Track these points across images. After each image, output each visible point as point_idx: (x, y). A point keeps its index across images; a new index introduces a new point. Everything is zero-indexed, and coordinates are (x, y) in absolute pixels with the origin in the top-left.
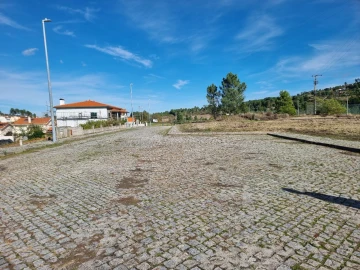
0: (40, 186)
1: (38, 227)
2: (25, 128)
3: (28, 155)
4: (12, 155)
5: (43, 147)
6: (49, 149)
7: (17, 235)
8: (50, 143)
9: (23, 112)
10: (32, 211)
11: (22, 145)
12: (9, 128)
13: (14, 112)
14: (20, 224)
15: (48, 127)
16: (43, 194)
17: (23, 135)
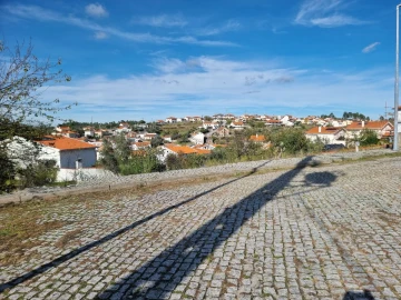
0: (387, 201)
1: (394, 249)
2: (358, 133)
3: (366, 163)
4: (349, 161)
5: (381, 156)
6: (388, 159)
7: (370, 247)
8: (389, 151)
9: (356, 115)
10: (383, 227)
11: (358, 152)
12: (342, 132)
13: (346, 116)
14: (371, 237)
15: (384, 132)
16: (393, 211)
17: (356, 140)
